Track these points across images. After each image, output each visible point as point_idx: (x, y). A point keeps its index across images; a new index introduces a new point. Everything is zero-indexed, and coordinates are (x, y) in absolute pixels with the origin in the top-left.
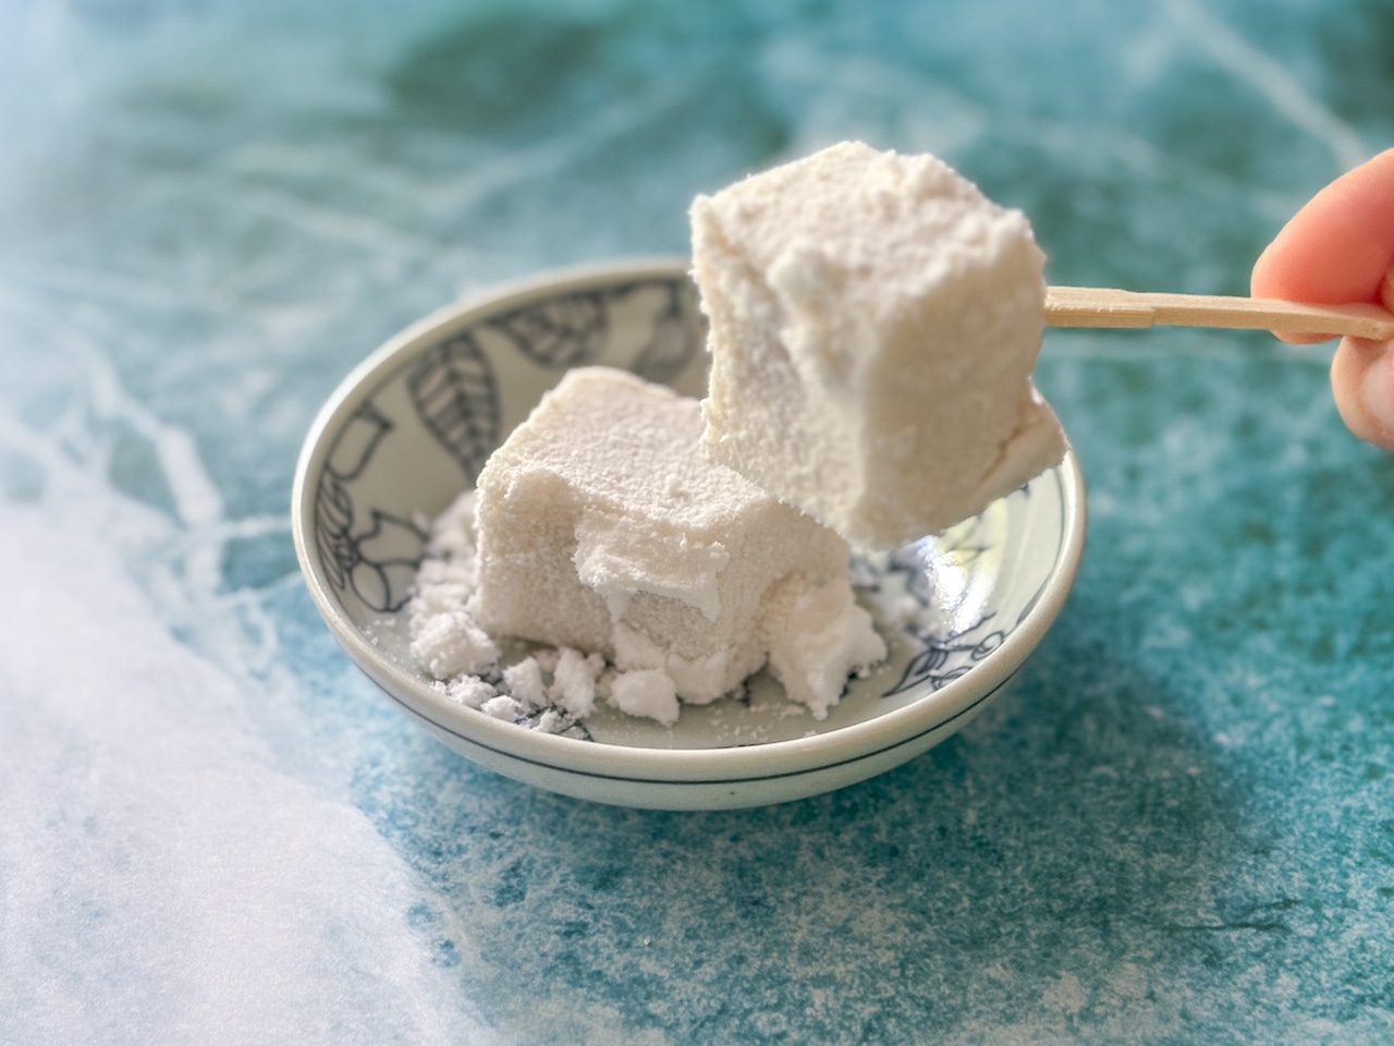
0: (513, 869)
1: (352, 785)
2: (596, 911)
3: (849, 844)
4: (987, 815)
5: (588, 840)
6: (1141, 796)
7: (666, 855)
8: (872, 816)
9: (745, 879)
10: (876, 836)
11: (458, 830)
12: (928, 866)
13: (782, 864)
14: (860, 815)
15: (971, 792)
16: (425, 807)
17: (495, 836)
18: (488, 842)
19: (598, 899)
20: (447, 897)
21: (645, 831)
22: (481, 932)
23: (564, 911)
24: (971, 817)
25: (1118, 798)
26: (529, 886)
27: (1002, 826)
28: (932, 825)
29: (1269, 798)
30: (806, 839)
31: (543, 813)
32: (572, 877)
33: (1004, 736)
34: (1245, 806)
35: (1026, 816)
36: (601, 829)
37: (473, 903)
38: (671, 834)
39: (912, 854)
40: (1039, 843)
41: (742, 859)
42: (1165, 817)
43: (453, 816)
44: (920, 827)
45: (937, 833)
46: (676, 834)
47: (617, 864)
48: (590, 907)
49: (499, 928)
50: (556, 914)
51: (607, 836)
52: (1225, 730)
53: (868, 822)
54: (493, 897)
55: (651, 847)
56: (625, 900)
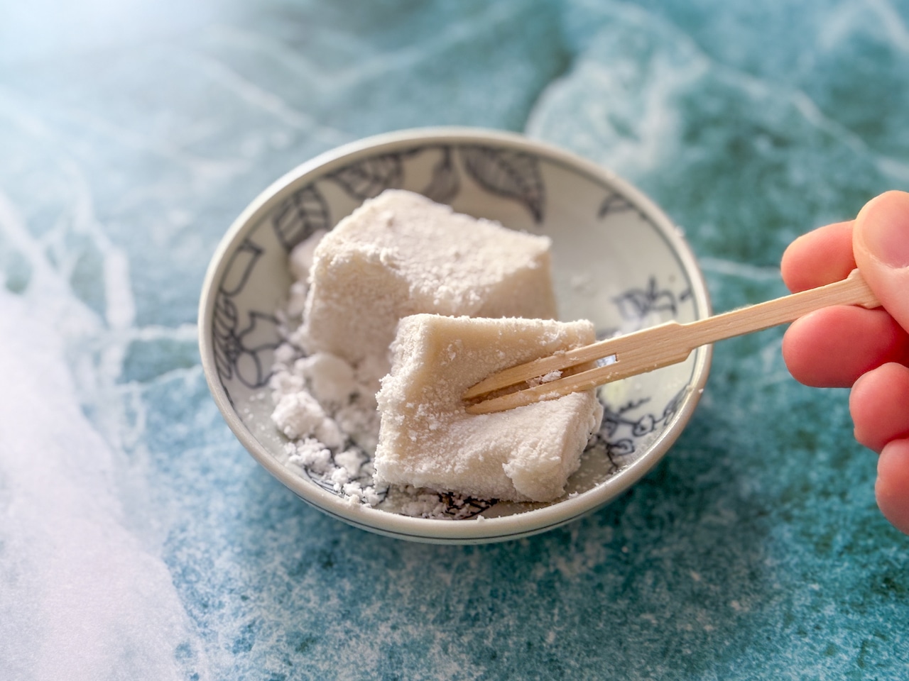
0: (249, 626)
1: (165, 544)
2: (292, 668)
3: (466, 644)
4: (562, 638)
5: (301, 612)
6: (668, 643)
7: (347, 632)
8: (487, 625)
9: (393, 660)
10: (485, 641)
11: (222, 589)
12: (513, 671)
13: (419, 653)
14: (479, 623)
15: (556, 618)
16: (206, 569)
17: (244, 598)
18: (239, 602)
19: (297, 658)
20: (204, 640)
21: (340, 611)
22: (218, 671)
23: (273, 664)
24: (551, 638)
25: (652, 641)
26: (256, 641)
27: (569, 649)
28: (524, 639)
29: (754, 659)
30: (439, 635)
31: (278, 586)
32: (284, 639)
33: (589, 578)
34: (736, 662)
35: (587, 644)
36: (311, 605)
37: (218, 648)
38: (354, 617)
39: (505, 660)
40: (589, 666)
41: (394, 643)
42: (679, 662)
43: (222, 579)
44: (515, 639)
45: (525, 646)
46: (358, 617)
47: (315, 634)
48: (290, 664)
49: (230, 670)
50: (268, 666)
51: (314, 611)
52: (739, 599)
53: (483, 629)
54: (232, 645)
55: (339, 624)
56: (313, 662)
